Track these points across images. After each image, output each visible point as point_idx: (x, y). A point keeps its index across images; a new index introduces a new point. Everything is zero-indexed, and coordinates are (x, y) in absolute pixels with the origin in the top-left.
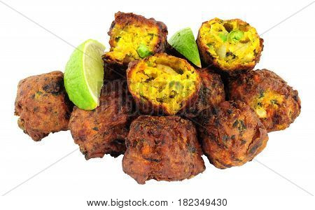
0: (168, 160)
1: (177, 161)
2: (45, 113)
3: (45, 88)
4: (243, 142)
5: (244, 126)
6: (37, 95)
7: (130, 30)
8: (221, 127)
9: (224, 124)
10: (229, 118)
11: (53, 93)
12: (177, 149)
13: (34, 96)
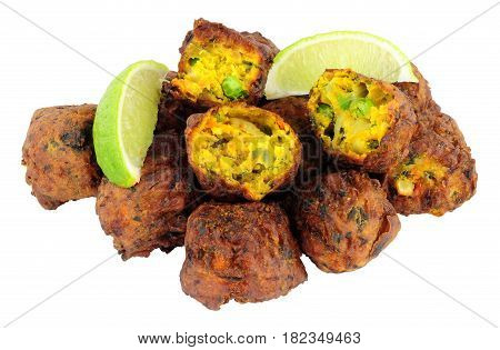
0: (255, 275)
1: (268, 275)
2: (61, 175)
3: (63, 138)
4: (364, 241)
5: (365, 217)
6: (50, 146)
7: (216, 51)
8: (331, 219)
9: (334, 215)
10: (342, 204)
11: (74, 147)
12: (267, 258)
13: (46, 147)
